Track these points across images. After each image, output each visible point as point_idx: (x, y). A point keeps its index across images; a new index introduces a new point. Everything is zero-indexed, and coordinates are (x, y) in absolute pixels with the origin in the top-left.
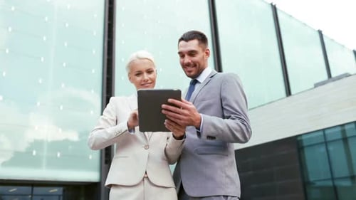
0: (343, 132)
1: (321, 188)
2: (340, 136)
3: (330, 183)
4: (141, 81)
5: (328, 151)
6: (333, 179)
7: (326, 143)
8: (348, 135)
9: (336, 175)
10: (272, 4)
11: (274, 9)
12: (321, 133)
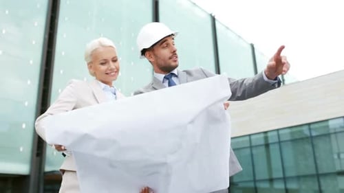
0: (266, 138)
1: (244, 189)
2: (262, 142)
3: (252, 185)
4: (108, 69)
5: (252, 155)
6: (255, 181)
7: (251, 147)
8: (270, 141)
9: (258, 178)
10: (211, 15)
11: (214, 19)
12: (247, 138)
